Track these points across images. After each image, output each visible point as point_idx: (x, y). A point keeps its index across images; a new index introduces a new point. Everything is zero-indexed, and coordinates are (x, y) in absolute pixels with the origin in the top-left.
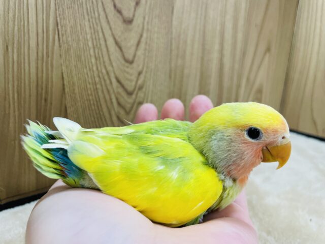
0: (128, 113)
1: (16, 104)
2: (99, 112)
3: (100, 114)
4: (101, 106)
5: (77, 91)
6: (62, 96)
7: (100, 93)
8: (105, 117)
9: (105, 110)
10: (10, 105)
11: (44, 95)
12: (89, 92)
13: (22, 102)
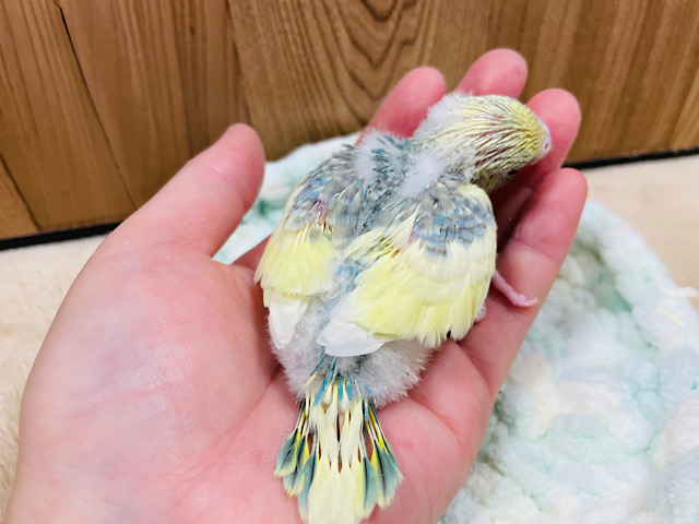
0: (375, 65)
1: (137, 38)
2: (308, 60)
3: (309, 65)
4: (311, 47)
5: (255, 11)
6: (225, 23)
7: (308, 15)
8: (320, 72)
9: (322, 56)
10: (125, 39)
11: (187, 18)
12: (284, 15)
13: (148, 34)
